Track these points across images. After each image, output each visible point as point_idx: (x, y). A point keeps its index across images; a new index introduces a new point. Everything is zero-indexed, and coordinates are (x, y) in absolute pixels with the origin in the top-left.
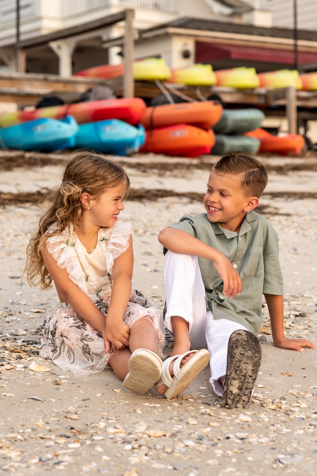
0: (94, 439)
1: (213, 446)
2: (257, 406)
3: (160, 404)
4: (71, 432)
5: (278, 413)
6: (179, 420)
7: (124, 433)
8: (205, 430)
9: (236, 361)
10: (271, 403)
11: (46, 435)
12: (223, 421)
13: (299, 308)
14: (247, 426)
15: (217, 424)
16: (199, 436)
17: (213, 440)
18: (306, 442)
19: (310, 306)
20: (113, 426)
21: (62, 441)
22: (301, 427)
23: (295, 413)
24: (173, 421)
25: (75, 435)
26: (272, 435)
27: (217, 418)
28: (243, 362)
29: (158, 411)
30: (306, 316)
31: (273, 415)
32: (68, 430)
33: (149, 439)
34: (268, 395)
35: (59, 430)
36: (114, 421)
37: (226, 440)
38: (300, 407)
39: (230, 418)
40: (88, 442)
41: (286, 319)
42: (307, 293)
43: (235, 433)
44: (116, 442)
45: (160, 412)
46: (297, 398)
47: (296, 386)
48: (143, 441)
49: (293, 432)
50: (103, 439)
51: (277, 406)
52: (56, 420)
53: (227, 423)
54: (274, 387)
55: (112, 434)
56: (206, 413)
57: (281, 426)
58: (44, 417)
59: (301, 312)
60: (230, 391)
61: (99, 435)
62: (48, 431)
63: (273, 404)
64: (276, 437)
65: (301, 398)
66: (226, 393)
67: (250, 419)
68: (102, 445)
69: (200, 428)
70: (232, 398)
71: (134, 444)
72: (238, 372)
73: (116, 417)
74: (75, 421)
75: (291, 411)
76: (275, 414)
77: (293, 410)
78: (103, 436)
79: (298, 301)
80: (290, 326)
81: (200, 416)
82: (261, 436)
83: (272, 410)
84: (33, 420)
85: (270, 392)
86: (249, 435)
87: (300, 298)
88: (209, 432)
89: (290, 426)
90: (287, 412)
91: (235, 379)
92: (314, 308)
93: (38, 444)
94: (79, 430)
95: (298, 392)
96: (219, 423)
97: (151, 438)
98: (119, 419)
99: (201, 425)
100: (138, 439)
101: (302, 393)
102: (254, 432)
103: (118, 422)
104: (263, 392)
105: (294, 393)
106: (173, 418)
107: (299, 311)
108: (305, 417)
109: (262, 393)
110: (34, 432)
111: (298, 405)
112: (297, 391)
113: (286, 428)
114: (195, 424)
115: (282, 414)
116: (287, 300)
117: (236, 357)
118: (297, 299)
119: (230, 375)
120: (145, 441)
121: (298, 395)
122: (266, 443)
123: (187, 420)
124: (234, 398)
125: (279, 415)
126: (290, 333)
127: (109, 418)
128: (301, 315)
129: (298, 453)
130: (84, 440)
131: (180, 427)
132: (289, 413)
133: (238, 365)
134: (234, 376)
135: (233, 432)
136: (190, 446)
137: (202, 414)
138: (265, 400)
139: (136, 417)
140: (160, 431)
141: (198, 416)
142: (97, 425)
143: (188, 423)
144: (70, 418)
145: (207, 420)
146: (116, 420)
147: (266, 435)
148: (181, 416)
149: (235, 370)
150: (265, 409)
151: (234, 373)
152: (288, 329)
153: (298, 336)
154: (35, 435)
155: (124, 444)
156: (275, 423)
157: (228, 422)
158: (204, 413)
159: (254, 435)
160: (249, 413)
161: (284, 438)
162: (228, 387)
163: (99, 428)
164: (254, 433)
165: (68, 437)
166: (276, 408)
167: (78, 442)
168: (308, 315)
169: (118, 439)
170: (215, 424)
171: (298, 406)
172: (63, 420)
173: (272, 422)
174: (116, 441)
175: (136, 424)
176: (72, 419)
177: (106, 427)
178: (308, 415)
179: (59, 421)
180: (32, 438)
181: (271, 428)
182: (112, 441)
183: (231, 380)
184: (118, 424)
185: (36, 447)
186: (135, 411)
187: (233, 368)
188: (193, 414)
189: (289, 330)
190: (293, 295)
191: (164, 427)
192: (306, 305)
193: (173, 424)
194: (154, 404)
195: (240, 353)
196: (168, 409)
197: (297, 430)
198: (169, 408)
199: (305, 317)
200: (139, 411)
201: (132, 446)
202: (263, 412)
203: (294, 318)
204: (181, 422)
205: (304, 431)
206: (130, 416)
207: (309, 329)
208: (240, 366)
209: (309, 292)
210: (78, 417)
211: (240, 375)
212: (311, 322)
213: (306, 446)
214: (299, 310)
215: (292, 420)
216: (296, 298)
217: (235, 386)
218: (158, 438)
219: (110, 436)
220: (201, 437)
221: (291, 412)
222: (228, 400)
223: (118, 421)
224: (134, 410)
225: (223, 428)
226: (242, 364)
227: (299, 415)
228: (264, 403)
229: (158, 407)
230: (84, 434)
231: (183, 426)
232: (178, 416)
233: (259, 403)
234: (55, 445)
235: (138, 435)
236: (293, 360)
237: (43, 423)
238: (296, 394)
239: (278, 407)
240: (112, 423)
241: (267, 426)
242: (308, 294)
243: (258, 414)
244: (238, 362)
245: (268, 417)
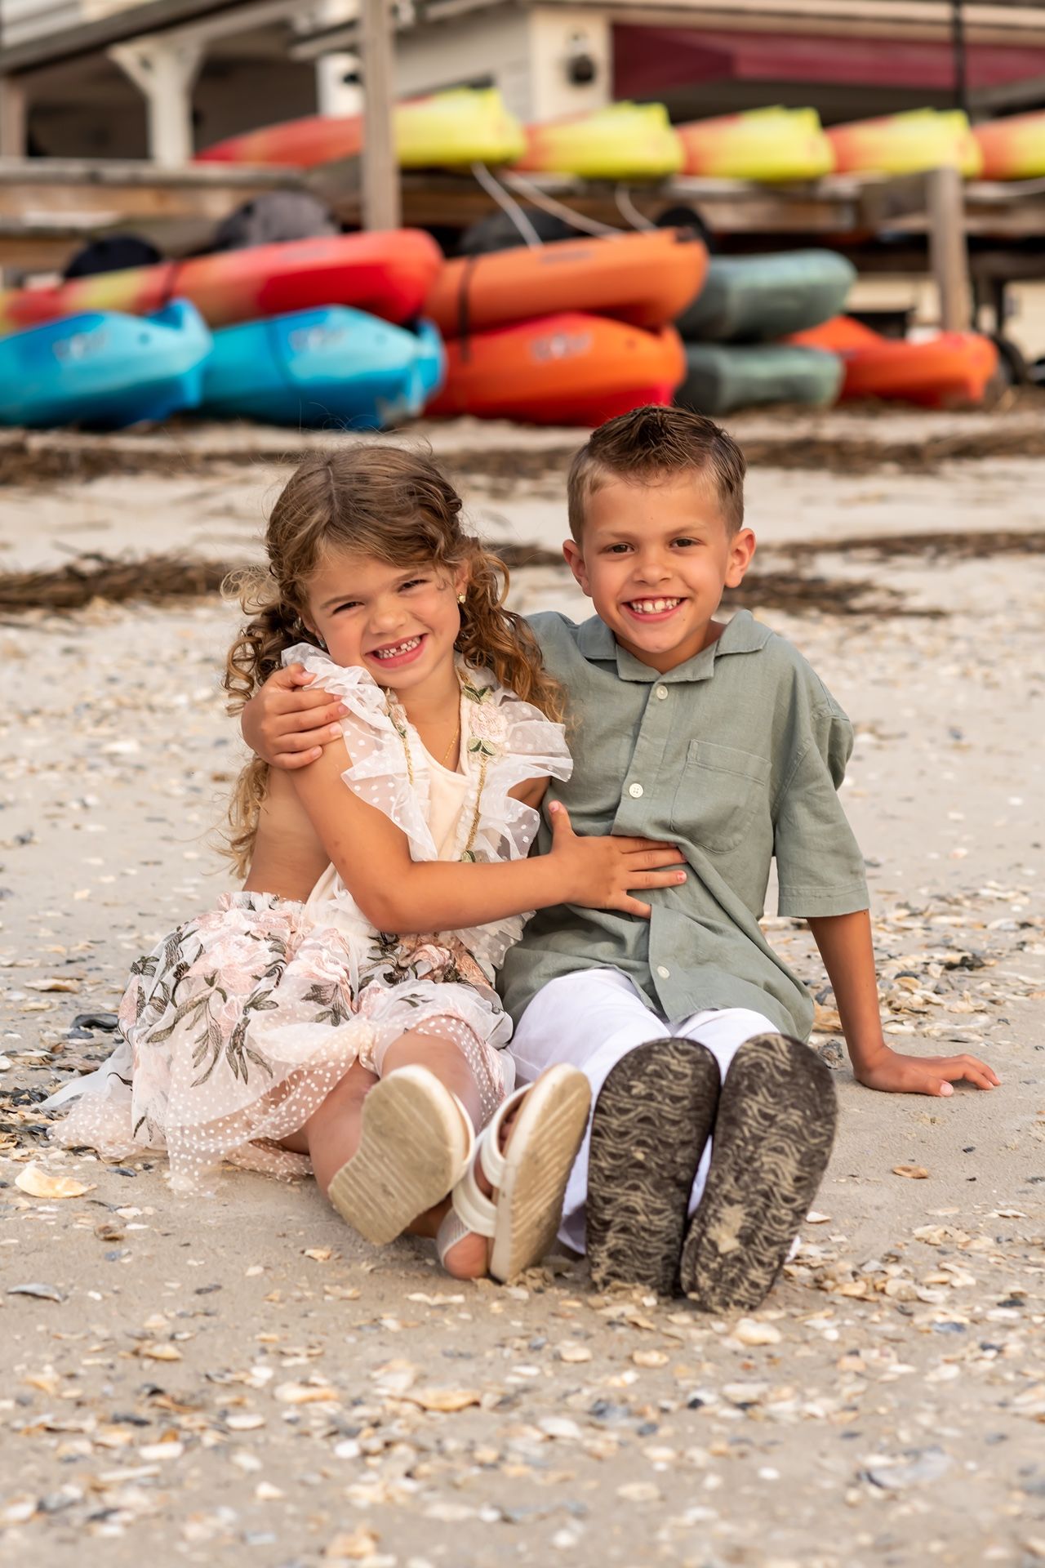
0: (230, 1428)
1: (641, 1433)
2: (800, 1289)
3: (465, 1295)
4: (153, 1405)
5: (872, 1311)
6: (530, 1347)
7: (337, 1400)
8: (615, 1382)
9: (744, 1139)
10: (850, 1275)
11: (64, 1419)
12: (683, 1344)
13: (961, 938)
14: (765, 1360)
15: (661, 1358)
16: (594, 1401)
17: (641, 1414)
18: (965, 1406)
19: (999, 929)
20: (299, 1379)
21: (119, 1437)
22: (950, 1357)
23: (932, 1308)
24: (507, 1352)
25: (165, 1415)
26: (850, 1388)
27: (660, 1337)
28: (768, 1147)
29: (456, 1321)
30: (983, 965)
31: (858, 1316)
32: (142, 1397)
33: (420, 1418)
34: (840, 1248)
35: (112, 1399)
36: (302, 1360)
37: (690, 1413)
38: (952, 1287)
39: (706, 1333)
40: (210, 1438)
41: (913, 979)
42: (993, 884)
43: (722, 1384)
44: (307, 1434)
45: (465, 1321)
46: (943, 1252)
47: (940, 1213)
48: (400, 1427)
49: (921, 1374)
50: (262, 1427)
51: (871, 1287)
52: (101, 1366)
53: (694, 1352)
54: (864, 1217)
55: (293, 1408)
56: (624, 1321)
57: (882, 1354)
58: (61, 1357)
59: (968, 954)
60: (709, 1241)
61: (249, 1412)
62: (72, 1404)
63: (857, 1278)
64: (864, 1393)
65: (957, 1253)
66: (694, 1245)
67: (773, 1336)
68: (256, 1445)
69: (598, 1374)
70: (714, 1270)
71: (369, 1437)
72: (746, 1178)
73: (311, 1347)
74: (166, 1365)
75: (919, 1300)
76: (861, 1313)
77: (924, 1298)
78: (263, 1414)
79: (958, 914)
80: (928, 1002)
81: (602, 1332)
82: (812, 1392)
83: (854, 1300)
84: (23, 1367)
85: (849, 1237)
86: (771, 1389)
87: (967, 903)
88: (632, 1385)
89: (912, 1352)
90: (904, 1304)
91: (731, 1202)
92: (1012, 935)
93: (37, 1450)
94: (178, 1397)
95: (946, 1233)
96: (667, 1354)
97: (430, 1414)
98: (321, 1355)
99: (605, 1361)
100: (383, 1421)
101: (961, 1236)
102: (787, 1378)
103: (315, 1364)
104: (825, 1238)
105: (931, 1236)
106: (509, 1342)
107: (960, 951)
108: (966, 1321)
109: (823, 1241)
110: (24, 1411)
111: (944, 1277)
112: (941, 1231)
113: (901, 1361)
114: (585, 1361)
115: (887, 1313)
116: (921, 914)
117: (746, 1123)
118: (955, 908)
119: (717, 1186)
120: (407, 1425)
121: (946, 1242)
122: (828, 1416)
123: (558, 1347)
124: (721, 1266)
125: (876, 1318)
126: (925, 1029)
127: (287, 1350)
128: (967, 963)
129: (935, 1448)
130: (197, 1433)
131: (532, 1371)
132: (913, 1306)
133: (748, 1154)
134: (729, 1191)
135: (714, 1383)
136: (564, 1438)
137: (611, 1323)
138: (828, 1265)
139: (381, 1344)
140: (460, 1391)
141: (594, 1331)
142: (241, 1376)
143: (558, 1358)
144: (150, 1357)
145: (626, 1344)
146: (310, 1356)
147: (830, 1389)
148: (535, 1334)
149: (737, 1168)
150: (829, 1299)
151: (731, 1179)
152: (921, 1015)
153: (954, 1038)
154: (27, 1420)
155: (334, 1439)
156: (861, 1345)
157: (699, 1348)
158: (615, 1318)
159: (787, 1391)
160: (773, 1315)
161: (889, 1396)
162: (706, 1226)
163: (250, 1386)
164: (786, 1382)
165: (140, 1423)
166: (866, 1293)
167: (175, 1438)
168: (992, 962)
169: (315, 1423)
170: (654, 1358)
171: (943, 1283)
172: (123, 1365)
173: (852, 1344)
174: (305, 1429)
175: (377, 1367)
176: (156, 1359)
177: (273, 1383)
178: (978, 1314)
179: (112, 1367)
180: (16, 1431)
181: (849, 1363)
182: (293, 1429)
183: (717, 1202)
184: (315, 1372)
185: (27, 1462)
186: (375, 1324)
187: (731, 1160)
188: (576, 1325)
189: (922, 1018)
190: (942, 892)
191: (474, 1375)
192: (985, 927)
193: (508, 1365)
194: (445, 1294)
195: (760, 1111)
196: (493, 1311)
197: (935, 1367)
198: (496, 1306)
199: (981, 969)
200: (390, 1323)
201: (360, 1447)
202: (823, 1309)
203: (942, 974)
204: (536, 1353)
205: (962, 1367)
206: (360, 1340)
207: (993, 1012)
208: (756, 1156)
209: (998, 881)
210: (180, 1350)
211: (753, 1189)
212: (1002, 987)
213: (967, 1422)
214: (960, 947)
215: (922, 1332)
216: (950, 903)
217: (728, 1225)
218: (454, 1415)
219: (288, 1415)
220: (602, 1406)
221: (918, 1305)
222: (700, 1274)
223: (316, 1359)
224: (375, 1320)
225: (682, 1369)
226: (762, 1151)
227: (944, 1314)
228: (826, 1277)
229: (459, 1307)
230: (198, 1408)
231: (541, 1367)
232: (524, 1333)
233: (810, 1277)
234: (95, 1452)
235: (383, 1407)
236: (933, 1121)
237: (56, 1378)
238: (938, 1241)
239: (875, 1287)
240: (296, 1367)
241: (835, 1356)
242: (996, 889)
243: (803, 1315)
244: (751, 1142)
245: (839, 1327)
